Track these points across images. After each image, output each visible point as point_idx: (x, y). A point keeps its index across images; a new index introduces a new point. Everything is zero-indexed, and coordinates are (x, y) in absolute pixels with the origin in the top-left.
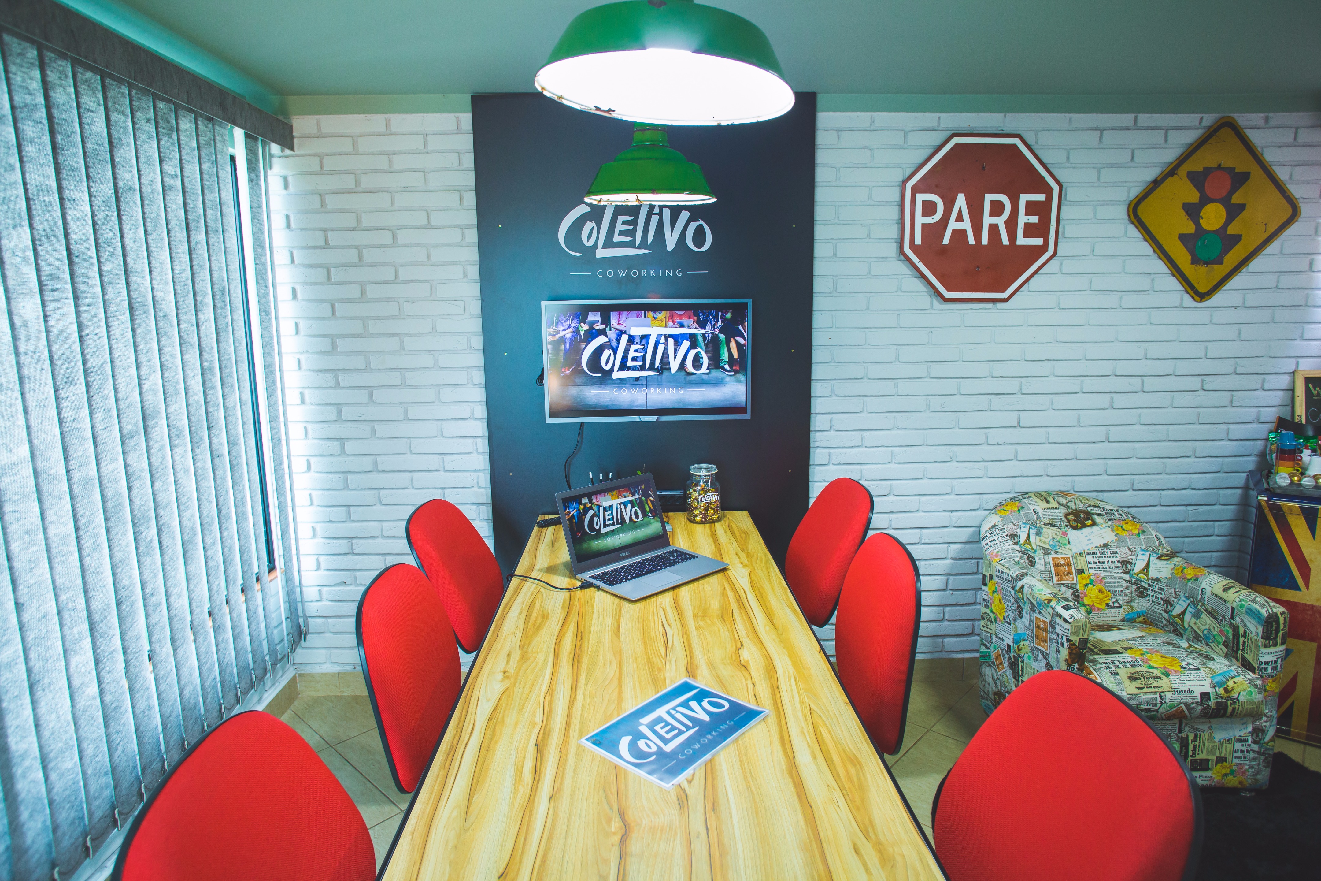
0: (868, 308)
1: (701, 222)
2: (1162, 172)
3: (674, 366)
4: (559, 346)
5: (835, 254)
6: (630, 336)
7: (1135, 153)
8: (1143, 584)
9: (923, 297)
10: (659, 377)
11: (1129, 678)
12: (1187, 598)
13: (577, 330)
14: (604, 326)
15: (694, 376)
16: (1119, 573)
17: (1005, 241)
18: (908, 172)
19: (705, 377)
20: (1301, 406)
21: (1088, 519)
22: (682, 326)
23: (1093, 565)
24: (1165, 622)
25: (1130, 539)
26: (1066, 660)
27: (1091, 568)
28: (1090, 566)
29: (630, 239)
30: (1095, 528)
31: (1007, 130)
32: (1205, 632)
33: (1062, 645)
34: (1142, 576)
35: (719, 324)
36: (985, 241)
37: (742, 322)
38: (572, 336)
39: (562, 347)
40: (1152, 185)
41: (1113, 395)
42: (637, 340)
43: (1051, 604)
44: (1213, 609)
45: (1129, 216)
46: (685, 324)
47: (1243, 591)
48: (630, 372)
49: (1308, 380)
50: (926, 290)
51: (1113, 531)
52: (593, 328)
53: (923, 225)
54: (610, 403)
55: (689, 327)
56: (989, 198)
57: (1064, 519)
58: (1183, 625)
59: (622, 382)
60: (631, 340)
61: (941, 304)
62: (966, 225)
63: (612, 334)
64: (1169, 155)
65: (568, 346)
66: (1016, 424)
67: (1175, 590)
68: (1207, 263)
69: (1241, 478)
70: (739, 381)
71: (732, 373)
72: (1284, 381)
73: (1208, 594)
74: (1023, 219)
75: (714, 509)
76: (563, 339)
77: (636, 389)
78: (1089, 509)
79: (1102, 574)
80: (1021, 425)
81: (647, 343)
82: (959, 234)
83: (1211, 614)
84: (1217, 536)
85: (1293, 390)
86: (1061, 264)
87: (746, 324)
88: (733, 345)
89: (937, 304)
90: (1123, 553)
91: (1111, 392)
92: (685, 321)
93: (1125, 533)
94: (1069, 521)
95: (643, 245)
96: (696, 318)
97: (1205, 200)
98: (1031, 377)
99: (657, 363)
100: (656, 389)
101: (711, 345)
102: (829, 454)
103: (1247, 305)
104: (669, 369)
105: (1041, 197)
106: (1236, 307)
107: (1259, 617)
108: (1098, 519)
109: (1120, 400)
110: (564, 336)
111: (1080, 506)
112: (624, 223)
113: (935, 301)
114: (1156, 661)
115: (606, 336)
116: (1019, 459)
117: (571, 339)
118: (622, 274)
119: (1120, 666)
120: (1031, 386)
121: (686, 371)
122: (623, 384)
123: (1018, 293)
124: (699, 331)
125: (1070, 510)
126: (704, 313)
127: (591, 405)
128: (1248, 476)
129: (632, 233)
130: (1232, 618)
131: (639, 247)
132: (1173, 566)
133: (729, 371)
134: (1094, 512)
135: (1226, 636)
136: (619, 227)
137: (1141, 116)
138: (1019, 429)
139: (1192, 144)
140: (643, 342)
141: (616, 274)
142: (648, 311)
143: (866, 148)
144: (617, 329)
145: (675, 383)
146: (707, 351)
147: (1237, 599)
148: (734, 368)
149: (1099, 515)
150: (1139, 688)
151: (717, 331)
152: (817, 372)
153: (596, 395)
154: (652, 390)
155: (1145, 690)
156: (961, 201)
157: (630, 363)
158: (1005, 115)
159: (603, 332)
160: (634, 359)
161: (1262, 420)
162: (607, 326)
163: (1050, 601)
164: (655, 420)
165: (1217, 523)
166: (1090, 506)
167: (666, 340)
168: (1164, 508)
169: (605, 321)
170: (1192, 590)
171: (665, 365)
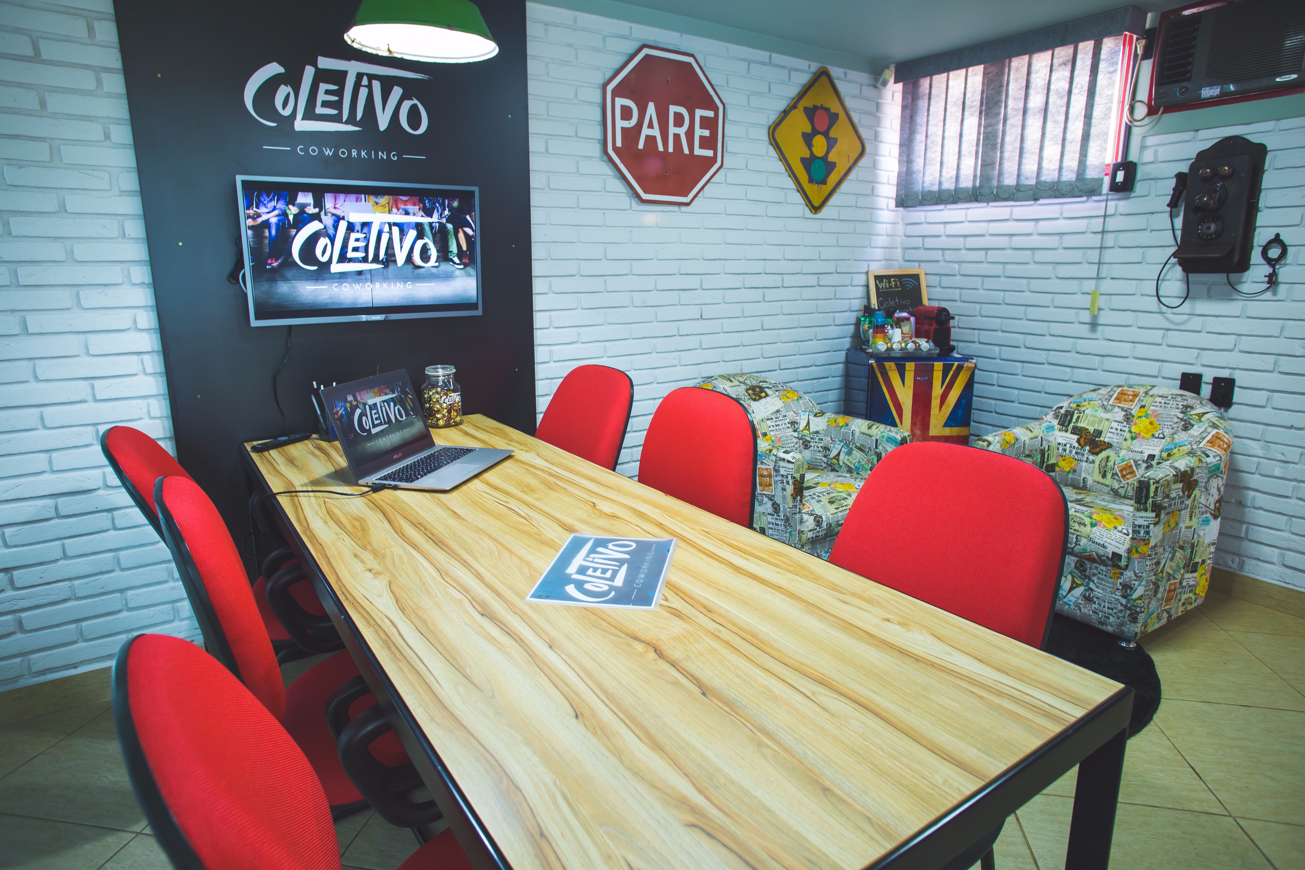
0: (578, 206)
1: (415, 101)
2: (788, 105)
3: (401, 258)
4: (263, 232)
5: (547, 150)
6: (348, 222)
7: (772, 86)
8: (807, 438)
9: (623, 199)
10: (385, 270)
11: (829, 502)
12: (841, 441)
13: (284, 214)
14: (317, 210)
15: (422, 270)
16: (790, 432)
17: (686, 151)
18: (609, 75)
19: (434, 270)
20: (874, 297)
21: (762, 392)
22: (407, 213)
23: (772, 428)
24: (824, 465)
25: (793, 404)
26: (792, 495)
27: (771, 431)
28: (770, 429)
29: (335, 112)
30: (768, 398)
31: (683, 49)
32: (856, 464)
33: (788, 483)
34: (806, 432)
35: (446, 212)
36: (671, 149)
37: (470, 211)
38: (279, 220)
39: (267, 234)
40: (783, 115)
41: (764, 290)
42: (358, 227)
43: (773, 452)
44: (861, 445)
45: (770, 139)
46: (411, 211)
47: (881, 426)
48: (351, 264)
49: (877, 278)
50: (625, 191)
51: (780, 399)
52: (305, 212)
53: (622, 128)
54: (330, 301)
55: (414, 215)
56: (673, 109)
57: (746, 393)
58: (839, 464)
59: (343, 276)
60: (351, 228)
61: (638, 205)
62: (656, 132)
63: (328, 220)
64: (793, 91)
65: (274, 232)
66: (699, 317)
67: (831, 437)
68: (818, 183)
69: (842, 356)
70: (469, 275)
71: (462, 267)
72: (861, 279)
73: (857, 434)
74: (699, 132)
75: (457, 411)
76: (266, 224)
77: (359, 284)
78: (760, 384)
79: (779, 434)
80: (703, 317)
81: (370, 232)
82: (651, 139)
83: (860, 449)
84: (831, 402)
85: (867, 286)
86: (726, 176)
87: (473, 213)
88: (461, 236)
89: (635, 205)
90: (791, 416)
91: (763, 288)
92: (411, 208)
93: (789, 400)
94: (749, 395)
95: (351, 120)
96: (421, 205)
97: (815, 132)
98: (709, 274)
99: (382, 255)
100: (381, 283)
101: (438, 235)
102: (550, 351)
103: (841, 219)
104: (395, 261)
105: (710, 114)
106: (834, 220)
107: (896, 442)
108: (769, 391)
109: (770, 295)
110: (268, 220)
111: (754, 383)
112: (328, 92)
113: (633, 201)
114: (840, 488)
115: (321, 221)
116: (703, 347)
117: (277, 225)
118: (328, 152)
119: (820, 495)
120: (709, 282)
121: (413, 264)
122: (344, 278)
123: (696, 199)
124: (426, 220)
125: (748, 386)
126: (430, 201)
127: (306, 304)
128: (847, 354)
129: (338, 105)
130: (876, 447)
131: (347, 123)
132: (827, 420)
133: (458, 264)
134: (764, 386)
135: (872, 463)
136: (321, 97)
137: (775, 56)
138: (701, 321)
139: (805, 85)
140: (365, 230)
141: (321, 152)
142: (369, 194)
143: (570, 45)
144: (333, 215)
145: (403, 278)
146: (435, 243)
147: (879, 433)
148: (464, 261)
149: (768, 388)
150: (837, 509)
151: (444, 221)
152: (537, 268)
153: (313, 291)
154: (377, 285)
155: (841, 509)
156: (651, 109)
157: (350, 254)
158: (681, 35)
159: (317, 217)
160: (355, 249)
161: (853, 309)
162: (321, 210)
163: (771, 451)
164: (383, 319)
165: (831, 392)
166: (760, 382)
167: (390, 229)
168: (800, 383)
169: (319, 203)
170: (845, 433)
171: (390, 258)
